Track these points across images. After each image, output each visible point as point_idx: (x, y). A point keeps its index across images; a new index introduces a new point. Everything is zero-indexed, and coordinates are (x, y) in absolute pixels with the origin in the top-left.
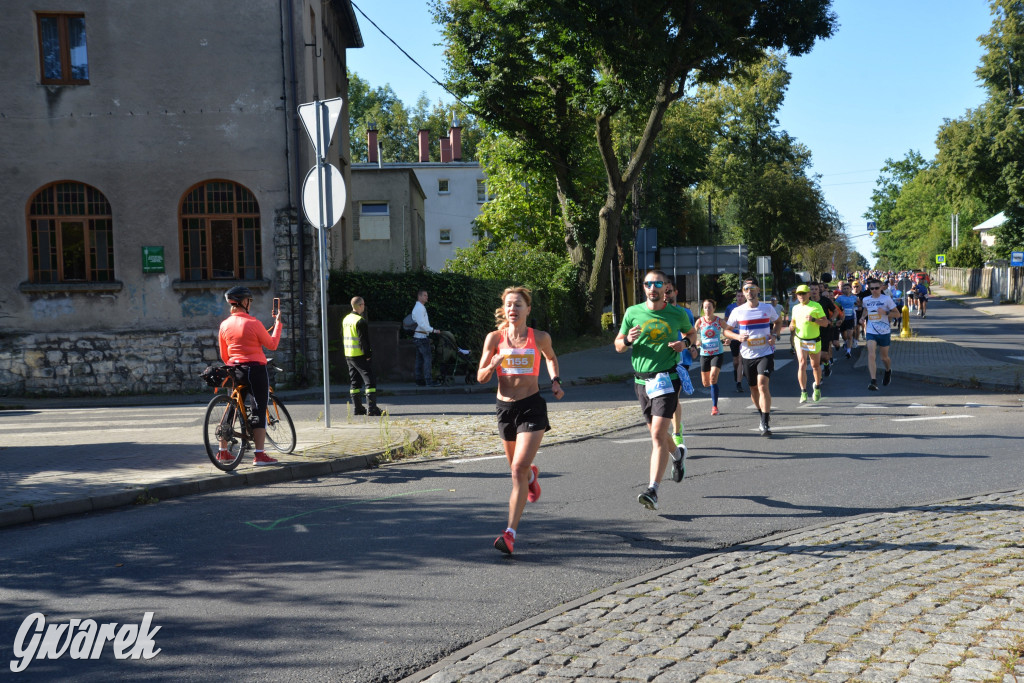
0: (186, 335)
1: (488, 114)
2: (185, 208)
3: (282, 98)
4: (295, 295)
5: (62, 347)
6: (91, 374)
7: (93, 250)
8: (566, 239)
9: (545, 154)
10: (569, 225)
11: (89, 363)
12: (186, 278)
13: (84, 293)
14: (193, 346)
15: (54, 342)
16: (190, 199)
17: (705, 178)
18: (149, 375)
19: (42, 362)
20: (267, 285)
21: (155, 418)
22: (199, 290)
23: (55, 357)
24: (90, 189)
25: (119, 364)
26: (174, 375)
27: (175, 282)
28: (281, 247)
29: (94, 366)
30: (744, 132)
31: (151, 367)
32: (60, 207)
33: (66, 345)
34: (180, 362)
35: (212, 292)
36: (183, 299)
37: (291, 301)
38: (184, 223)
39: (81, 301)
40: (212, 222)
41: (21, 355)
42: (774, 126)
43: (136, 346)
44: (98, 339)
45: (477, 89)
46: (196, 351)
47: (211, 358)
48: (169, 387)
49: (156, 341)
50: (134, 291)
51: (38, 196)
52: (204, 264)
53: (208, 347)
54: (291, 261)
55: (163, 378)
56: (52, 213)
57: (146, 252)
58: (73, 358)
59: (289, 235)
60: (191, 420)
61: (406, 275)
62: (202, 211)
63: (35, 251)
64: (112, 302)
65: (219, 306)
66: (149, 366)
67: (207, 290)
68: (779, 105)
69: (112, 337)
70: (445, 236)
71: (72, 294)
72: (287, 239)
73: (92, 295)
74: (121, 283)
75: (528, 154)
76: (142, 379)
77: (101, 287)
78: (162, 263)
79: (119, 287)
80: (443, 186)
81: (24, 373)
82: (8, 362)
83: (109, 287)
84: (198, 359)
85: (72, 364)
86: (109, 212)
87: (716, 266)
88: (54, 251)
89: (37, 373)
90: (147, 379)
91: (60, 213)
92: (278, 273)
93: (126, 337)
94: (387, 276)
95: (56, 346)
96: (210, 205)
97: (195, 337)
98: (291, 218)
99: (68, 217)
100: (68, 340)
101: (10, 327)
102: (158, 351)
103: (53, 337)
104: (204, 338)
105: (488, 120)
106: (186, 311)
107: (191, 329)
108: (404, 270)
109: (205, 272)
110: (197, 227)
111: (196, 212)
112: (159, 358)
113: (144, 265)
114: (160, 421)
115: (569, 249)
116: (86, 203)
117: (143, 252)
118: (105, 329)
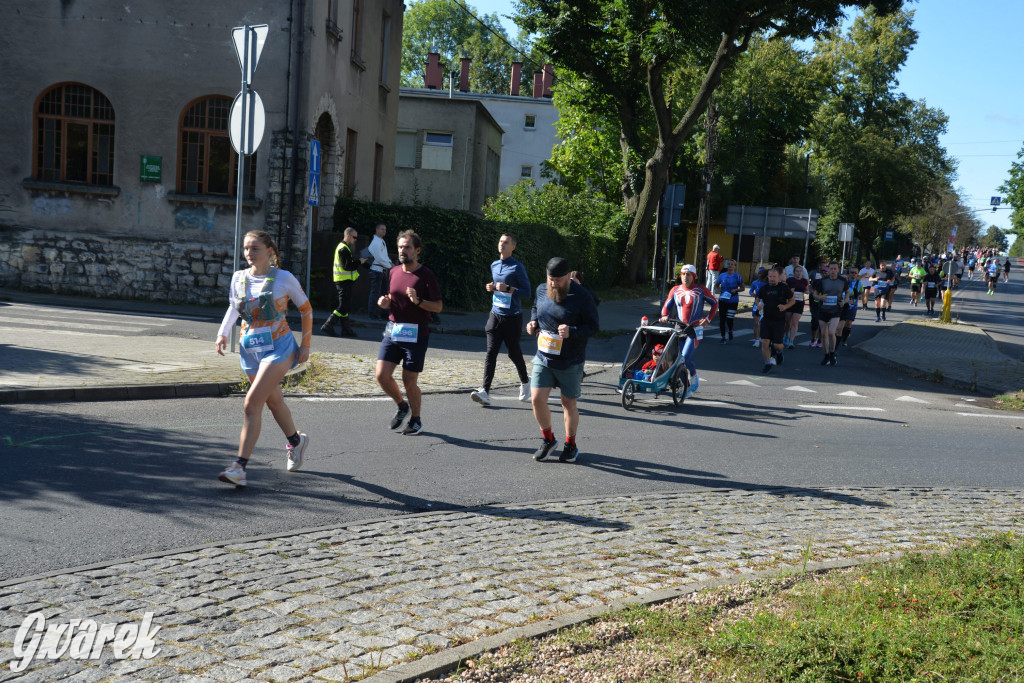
0: (176, 246)
1: (555, 52)
2: (187, 120)
3: (288, 19)
4: (284, 218)
5: (58, 245)
6: (84, 274)
7: (95, 154)
8: (623, 187)
9: (612, 99)
10: (628, 173)
11: (82, 263)
12: (181, 190)
13: (83, 195)
14: (182, 258)
15: (52, 240)
16: (192, 113)
17: (808, 137)
18: (138, 281)
19: (37, 258)
20: (257, 205)
21: (109, 324)
22: (192, 203)
23: (51, 254)
24: (97, 94)
25: (111, 268)
26: (162, 284)
27: (170, 193)
28: (274, 168)
29: (86, 266)
30: (858, 92)
31: (140, 274)
32: (67, 107)
33: (62, 244)
34: (168, 272)
35: (205, 207)
36: (177, 211)
37: (279, 223)
38: (184, 136)
39: (79, 203)
40: (212, 137)
41: (19, 249)
42: (892, 88)
43: (128, 251)
44: (93, 241)
45: (547, 25)
46: (184, 263)
47: (198, 271)
48: (156, 295)
49: (147, 249)
50: (131, 198)
51: (48, 95)
52: (201, 179)
53: (197, 260)
54: (283, 184)
55: (151, 285)
56: (59, 113)
57: (145, 161)
58: (68, 256)
59: (284, 157)
60: (140, 330)
61: (409, 208)
62: (203, 126)
63: (41, 149)
64: (108, 206)
65: (211, 222)
66: (138, 272)
67: (200, 204)
68: (900, 66)
69: (106, 241)
70: (526, 172)
71: (72, 194)
72: (281, 161)
73: (91, 197)
74: (118, 189)
75: (593, 97)
76: (131, 285)
77: (98, 191)
78: (160, 172)
79: (116, 193)
80: (530, 122)
81: (21, 267)
82: (7, 254)
83: (107, 191)
84: (185, 271)
85: (66, 263)
86: (113, 118)
87: (784, 229)
88: (58, 150)
89: (32, 268)
90: (135, 285)
91: (67, 113)
92: (270, 195)
93: (120, 242)
94: (395, 208)
95: (52, 244)
96: (211, 120)
97: (184, 249)
98: (287, 140)
99: (74, 119)
100: (64, 239)
101: (12, 220)
102: (149, 259)
103: (50, 235)
104: (193, 251)
105: (555, 58)
106: (178, 223)
107: (182, 241)
108: (411, 204)
109: (200, 186)
110: (196, 141)
111: (197, 125)
112: (149, 265)
113: (142, 174)
114: (110, 328)
115: (625, 198)
116: (92, 106)
117: (142, 160)
118: (100, 232)
